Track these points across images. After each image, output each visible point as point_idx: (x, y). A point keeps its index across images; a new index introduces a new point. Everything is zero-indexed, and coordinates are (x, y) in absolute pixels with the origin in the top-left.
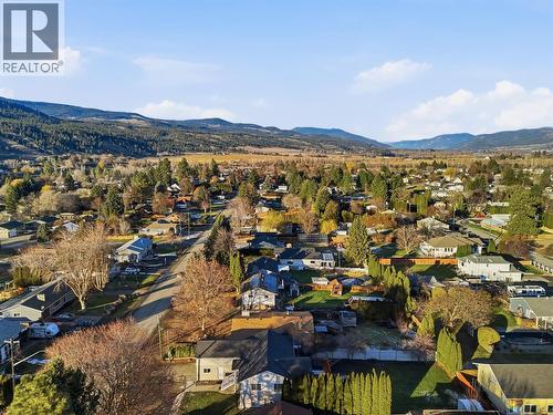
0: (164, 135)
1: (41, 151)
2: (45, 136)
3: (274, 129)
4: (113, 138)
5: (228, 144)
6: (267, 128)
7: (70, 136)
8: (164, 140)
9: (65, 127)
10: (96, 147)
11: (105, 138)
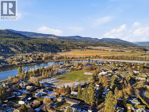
0: (63, 43)
1: (22, 52)
2: (24, 45)
3: (97, 39)
4: (47, 45)
5: (84, 46)
6: (94, 39)
7: (33, 45)
8: (63, 45)
9: (31, 41)
10: (41, 49)
11: (45, 45)
